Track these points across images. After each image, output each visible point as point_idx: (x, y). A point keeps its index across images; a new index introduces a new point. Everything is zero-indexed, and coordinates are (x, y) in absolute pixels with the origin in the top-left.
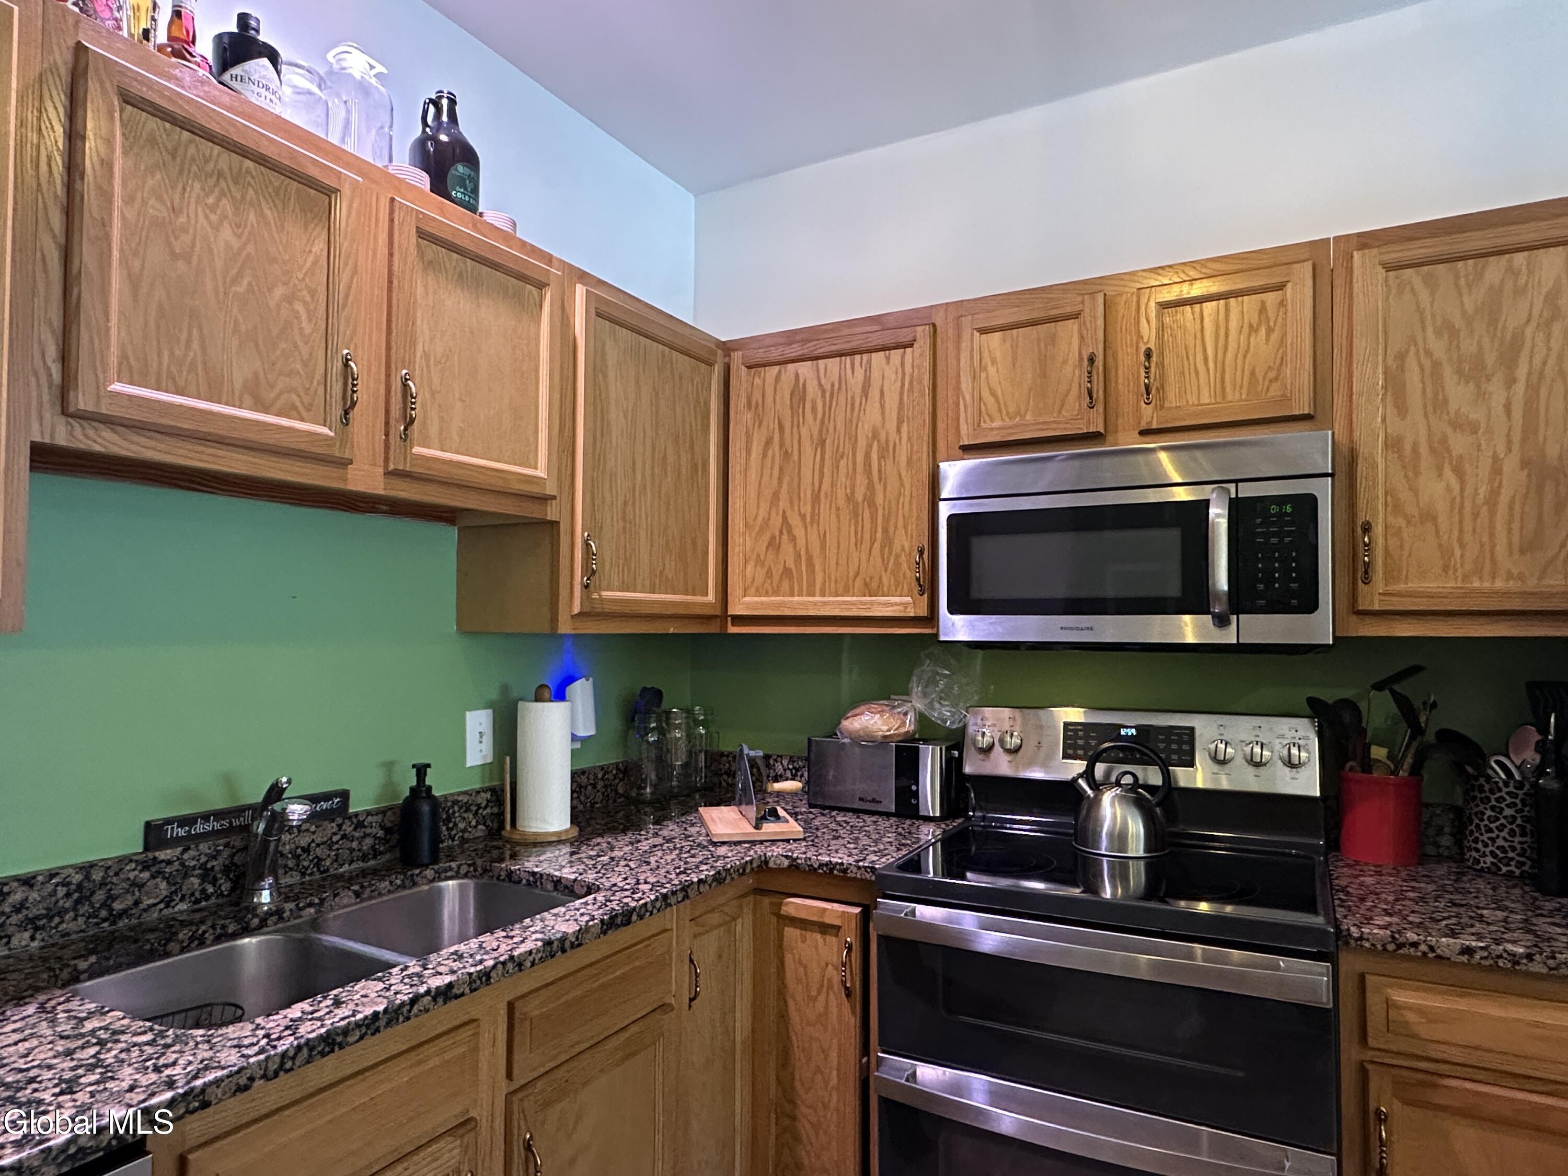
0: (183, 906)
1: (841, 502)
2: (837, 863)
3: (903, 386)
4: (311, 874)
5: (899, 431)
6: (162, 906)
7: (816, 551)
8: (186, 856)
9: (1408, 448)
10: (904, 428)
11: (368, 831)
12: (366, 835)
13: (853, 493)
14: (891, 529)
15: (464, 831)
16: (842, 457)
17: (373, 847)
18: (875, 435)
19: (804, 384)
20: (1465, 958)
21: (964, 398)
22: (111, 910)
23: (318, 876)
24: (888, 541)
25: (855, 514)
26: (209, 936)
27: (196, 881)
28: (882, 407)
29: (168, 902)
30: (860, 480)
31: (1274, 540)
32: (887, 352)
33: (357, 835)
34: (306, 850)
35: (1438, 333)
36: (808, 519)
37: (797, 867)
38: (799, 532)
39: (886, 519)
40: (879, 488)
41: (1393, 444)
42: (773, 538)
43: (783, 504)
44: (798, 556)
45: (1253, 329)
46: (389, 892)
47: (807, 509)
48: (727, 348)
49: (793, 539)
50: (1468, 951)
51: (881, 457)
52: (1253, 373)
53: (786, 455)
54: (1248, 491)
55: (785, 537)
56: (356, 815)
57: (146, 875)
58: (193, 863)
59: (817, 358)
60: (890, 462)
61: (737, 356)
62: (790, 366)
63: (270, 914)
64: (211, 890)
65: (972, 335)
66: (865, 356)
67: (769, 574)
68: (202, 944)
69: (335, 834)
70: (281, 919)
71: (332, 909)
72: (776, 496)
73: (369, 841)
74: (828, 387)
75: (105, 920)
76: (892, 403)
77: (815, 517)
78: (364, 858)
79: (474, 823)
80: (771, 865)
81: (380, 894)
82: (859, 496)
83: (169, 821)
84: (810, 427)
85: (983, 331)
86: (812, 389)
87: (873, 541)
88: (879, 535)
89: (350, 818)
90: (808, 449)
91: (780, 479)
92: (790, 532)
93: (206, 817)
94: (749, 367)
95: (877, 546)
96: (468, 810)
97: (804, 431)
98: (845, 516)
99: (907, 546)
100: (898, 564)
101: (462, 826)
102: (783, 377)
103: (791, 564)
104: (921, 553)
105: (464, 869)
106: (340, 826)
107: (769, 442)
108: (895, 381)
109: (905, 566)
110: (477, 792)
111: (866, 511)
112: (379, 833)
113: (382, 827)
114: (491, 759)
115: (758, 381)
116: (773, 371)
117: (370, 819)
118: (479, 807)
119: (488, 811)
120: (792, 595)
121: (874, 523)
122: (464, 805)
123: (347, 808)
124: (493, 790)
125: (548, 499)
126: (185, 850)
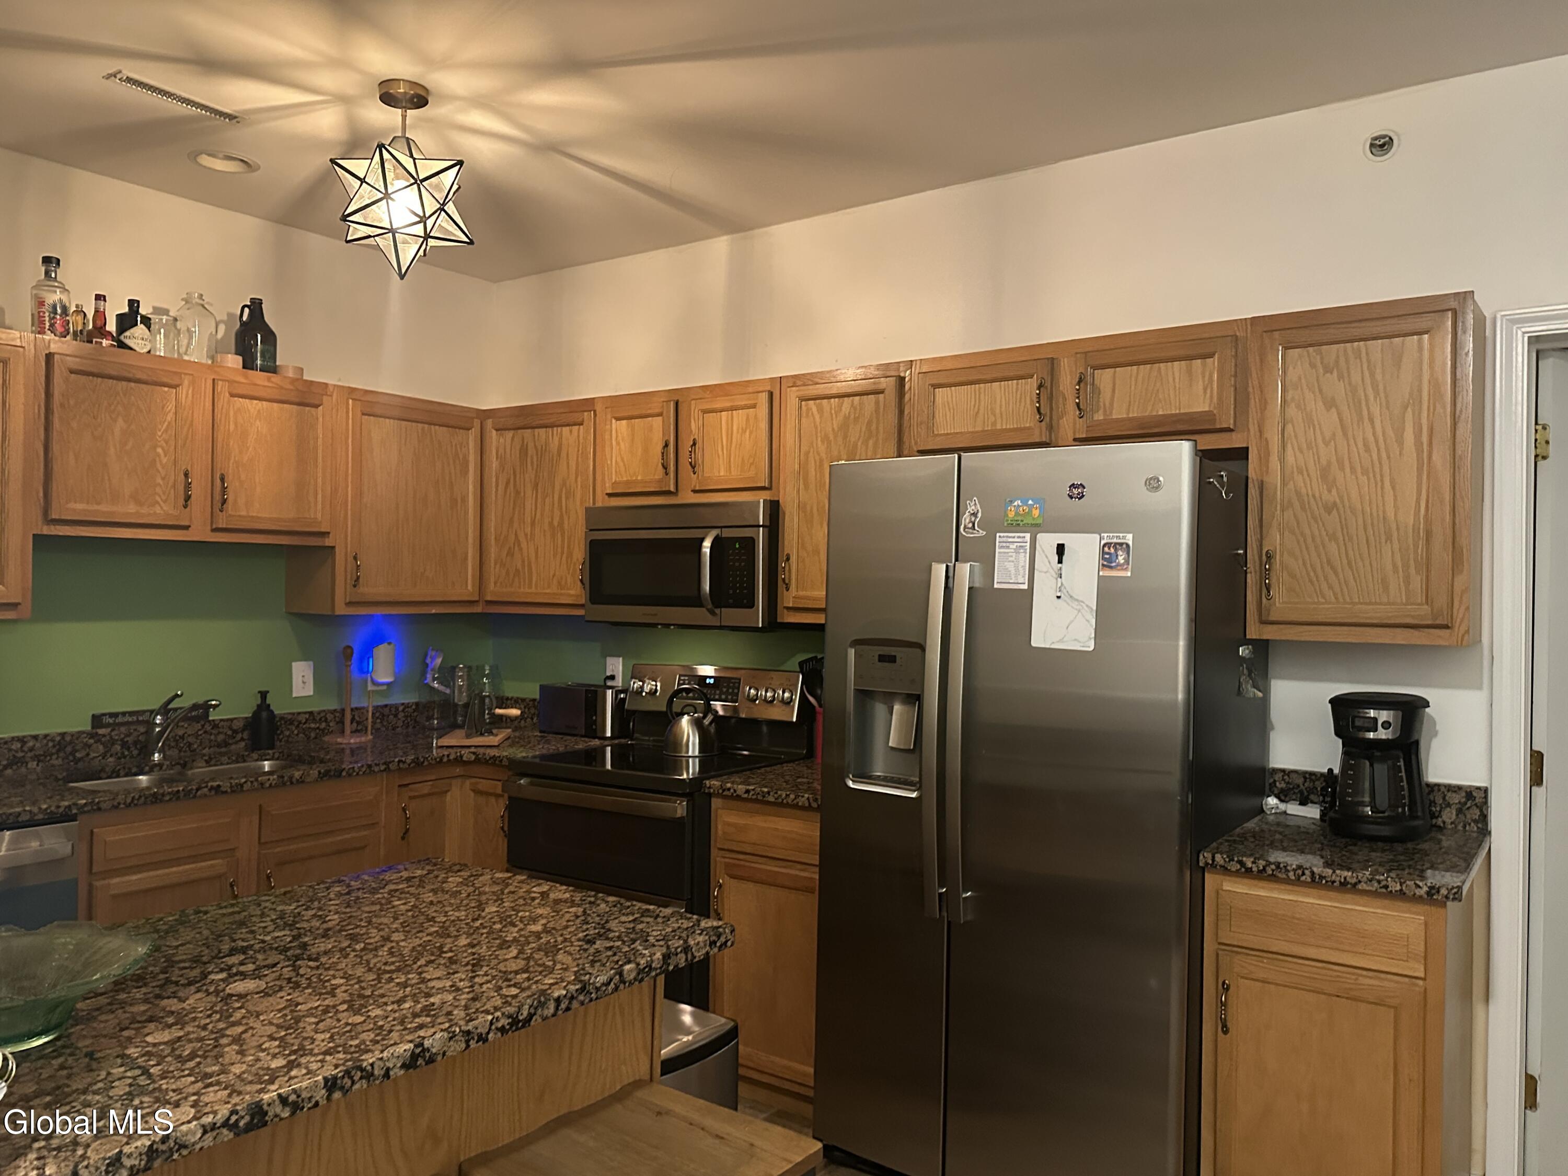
0: (111, 759)
1: (546, 527)
3: (579, 451)
4: (185, 752)
5: (576, 481)
6: (100, 758)
7: (533, 559)
8: (113, 734)
9: (808, 508)
10: (579, 479)
11: (221, 730)
12: (219, 733)
13: (552, 520)
14: (571, 545)
15: (289, 736)
16: (546, 497)
17: (224, 741)
18: (564, 482)
19: (527, 445)
20: (746, 796)
21: (607, 462)
22: (75, 756)
23: (189, 753)
24: (570, 555)
25: (553, 536)
26: (122, 773)
28: (568, 463)
29: (103, 756)
30: (557, 513)
31: (737, 564)
32: (570, 427)
33: (213, 731)
34: (182, 737)
35: (822, 442)
36: (529, 536)
37: (479, 759)
38: (524, 545)
39: (570, 539)
40: (566, 518)
41: (801, 507)
42: (510, 548)
43: (516, 525)
44: (523, 562)
45: (744, 431)
46: (228, 764)
47: (528, 530)
48: (484, 415)
49: (521, 549)
50: (747, 791)
51: (567, 498)
52: (743, 459)
53: (518, 493)
54: (727, 533)
55: (516, 548)
56: (213, 721)
57: (92, 741)
58: (116, 738)
59: (533, 427)
60: (571, 500)
61: (489, 422)
62: (519, 431)
63: (156, 765)
64: (126, 753)
65: (612, 420)
66: (559, 429)
67: (508, 573)
68: (118, 776)
69: (200, 730)
70: (161, 768)
71: (191, 768)
72: (511, 521)
73: (221, 737)
74: (539, 448)
75: (71, 762)
76: (573, 462)
77: (532, 536)
78: (219, 746)
79: (296, 732)
80: (464, 759)
81: (222, 764)
82: (556, 523)
83: (104, 715)
84: (530, 474)
85: (618, 419)
86: (531, 449)
87: (562, 553)
88: (566, 549)
89: (209, 721)
90: (529, 491)
91: (514, 509)
92: (519, 545)
93: (124, 714)
94: (497, 430)
95: (565, 555)
96: (291, 724)
97: (527, 476)
98: (548, 536)
99: (578, 558)
101: (287, 733)
102: (516, 438)
103: (519, 566)
104: (583, 563)
105: (276, 755)
106: (203, 726)
107: (508, 483)
108: (575, 446)
110: (299, 713)
111: (559, 534)
112: (230, 733)
113: (230, 728)
114: (312, 693)
115: (502, 440)
116: (510, 434)
117: (222, 723)
118: (300, 722)
119: (307, 725)
120: (520, 587)
121: (563, 541)
122: (291, 720)
123: (208, 716)
124: (311, 713)
125: (325, 534)
126: (112, 730)
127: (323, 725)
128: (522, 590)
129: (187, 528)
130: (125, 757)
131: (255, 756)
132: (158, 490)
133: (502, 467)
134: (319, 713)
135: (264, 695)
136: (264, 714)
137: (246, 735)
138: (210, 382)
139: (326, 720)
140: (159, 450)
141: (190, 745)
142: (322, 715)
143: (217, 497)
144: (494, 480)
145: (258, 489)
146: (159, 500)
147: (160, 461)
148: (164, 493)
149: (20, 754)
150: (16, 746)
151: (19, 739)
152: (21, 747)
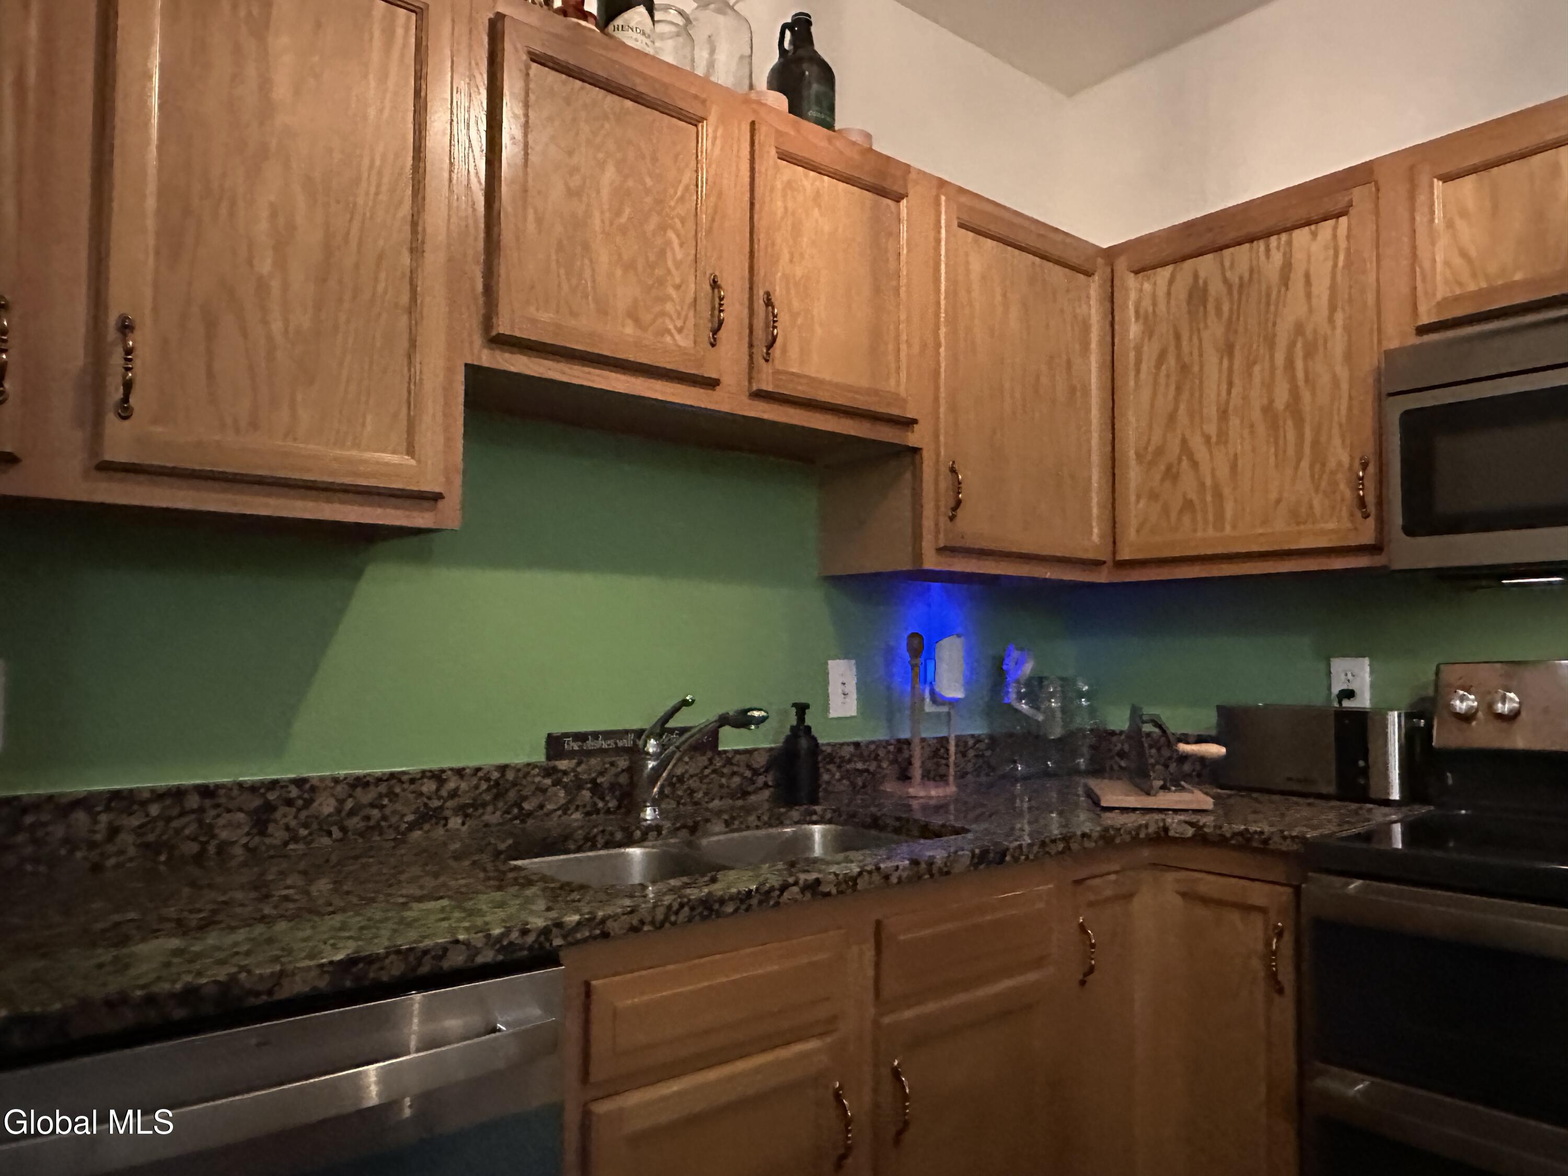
0: (577, 816)
1: (1256, 415)
2: (1256, 832)
3: (1335, 265)
4: (684, 804)
5: (1331, 320)
6: (560, 812)
7: (1225, 478)
8: (579, 769)
10: (1339, 318)
11: (735, 769)
12: (734, 773)
13: (1271, 401)
14: (1323, 439)
16: (1255, 363)
17: (741, 787)
18: (1299, 329)
19: (1205, 283)
21: (1421, 267)
22: (521, 808)
23: (690, 808)
25: (1275, 430)
26: (601, 841)
27: (587, 794)
28: (1309, 295)
29: (565, 809)
30: (1283, 387)
32: (1313, 227)
33: (725, 771)
34: (681, 779)
36: (1214, 439)
38: (1202, 457)
39: (1317, 430)
40: (1306, 392)
42: (1169, 468)
43: (1181, 425)
44: (1202, 485)
46: (757, 827)
47: (1212, 429)
48: (1111, 254)
49: (1195, 464)
51: (1309, 355)
56: (725, 752)
57: (548, 781)
58: (585, 777)
59: (1221, 249)
60: (1319, 359)
61: (1121, 264)
62: (1188, 264)
63: (650, 828)
64: (600, 804)
65: (1431, 186)
66: (1284, 237)
67: (1166, 510)
68: (594, 847)
69: (706, 767)
70: (659, 833)
71: (705, 836)
72: (1172, 418)
73: (737, 780)
74: (1235, 282)
75: (516, 818)
76: (1321, 289)
77: (1223, 436)
80: (1171, 833)
81: (748, 828)
82: (1279, 406)
83: (566, 735)
84: (1214, 330)
86: (1216, 288)
87: (1299, 459)
88: (1307, 451)
89: (719, 754)
90: (1212, 359)
91: (1177, 399)
92: (1191, 456)
93: (595, 735)
94: (1136, 272)
95: (1305, 464)
97: (1206, 335)
98: (1261, 429)
99: (1345, 459)
100: (1334, 484)
102: (1178, 277)
103: (1192, 495)
104: (1364, 466)
105: (828, 815)
106: (711, 760)
107: (1162, 356)
108: (1326, 259)
109: (1342, 486)
110: (842, 744)
111: (1290, 423)
112: (748, 774)
113: (749, 767)
114: (854, 713)
115: (1147, 286)
116: (1166, 272)
117: (738, 757)
118: (843, 760)
119: (852, 765)
120: (1195, 530)
121: (1300, 437)
122: (835, 755)
123: (716, 746)
124: (857, 745)
125: (909, 423)
126: (579, 764)
127: (874, 766)
128: (1199, 534)
129: (714, 385)
130: (598, 811)
131: (795, 814)
132: (669, 307)
133: (1149, 331)
134: (867, 744)
135: (802, 709)
136: (804, 743)
137: (770, 779)
138: (746, 128)
139: (877, 757)
140: (671, 235)
141: (691, 792)
143: (759, 333)
144: (1132, 355)
145: (819, 331)
146: (671, 327)
147: (674, 254)
148: (679, 318)
149: (436, 803)
150: (429, 787)
151: (438, 776)
152: (438, 790)
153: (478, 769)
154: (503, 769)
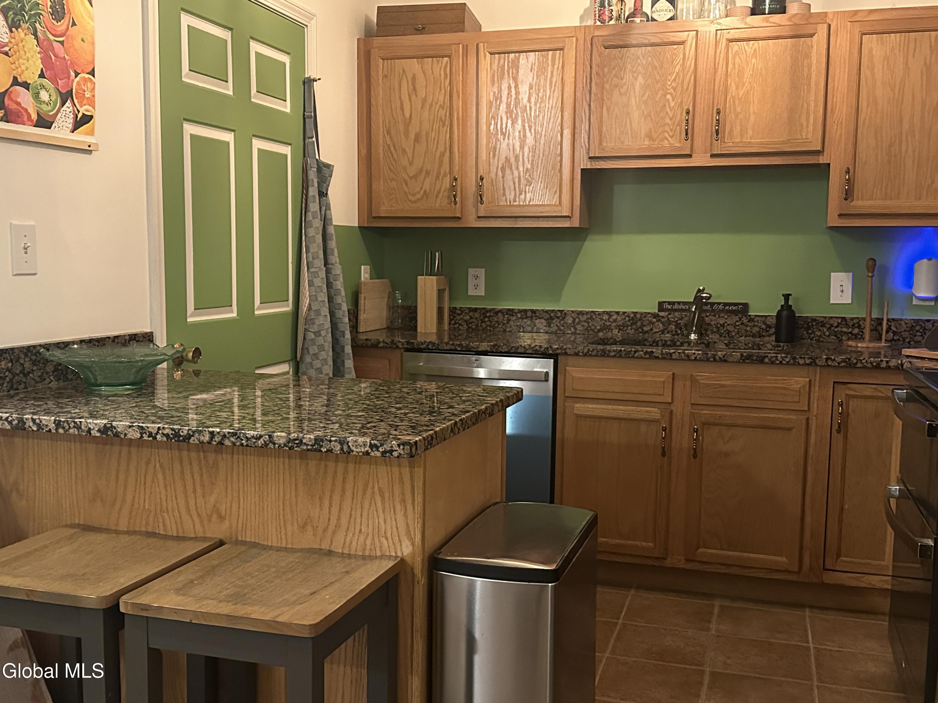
6: (660, 333)
8: (669, 316)
11: (756, 324)
12: (755, 326)
15: (820, 336)
17: (759, 332)
22: (642, 329)
27: (674, 327)
29: (663, 332)
33: (749, 324)
34: (723, 326)
56: (752, 316)
57: (655, 320)
58: (672, 320)
69: (737, 321)
73: (757, 329)
75: (641, 333)
78: (754, 336)
79: (827, 333)
83: (669, 302)
89: (747, 316)
93: (679, 303)
96: (823, 326)
101: (818, 333)
106: (740, 319)
112: (764, 326)
113: (765, 324)
114: (850, 302)
117: (757, 318)
118: (832, 325)
119: (839, 329)
122: (820, 323)
123: (746, 312)
124: (845, 319)
125: (818, 153)
126: (669, 314)
127: (856, 331)
129: (690, 156)
132: (667, 128)
134: (852, 319)
135: (788, 297)
136: (785, 313)
138: (713, 34)
139: (859, 327)
141: (729, 332)
142: (855, 321)
145: (752, 118)
146: (668, 136)
147: (669, 105)
148: (671, 132)
149: (608, 323)
150: (606, 317)
151: (608, 313)
152: (609, 319)
153: (624, 313)
154: (635, 313)
